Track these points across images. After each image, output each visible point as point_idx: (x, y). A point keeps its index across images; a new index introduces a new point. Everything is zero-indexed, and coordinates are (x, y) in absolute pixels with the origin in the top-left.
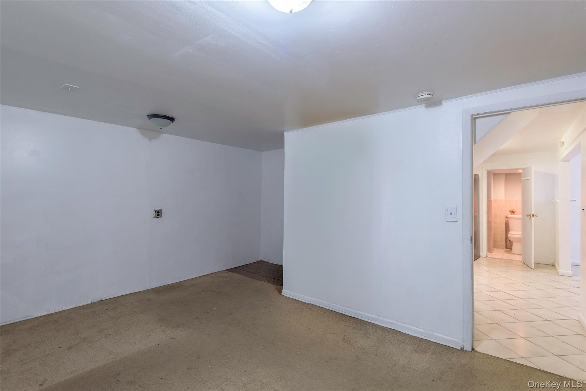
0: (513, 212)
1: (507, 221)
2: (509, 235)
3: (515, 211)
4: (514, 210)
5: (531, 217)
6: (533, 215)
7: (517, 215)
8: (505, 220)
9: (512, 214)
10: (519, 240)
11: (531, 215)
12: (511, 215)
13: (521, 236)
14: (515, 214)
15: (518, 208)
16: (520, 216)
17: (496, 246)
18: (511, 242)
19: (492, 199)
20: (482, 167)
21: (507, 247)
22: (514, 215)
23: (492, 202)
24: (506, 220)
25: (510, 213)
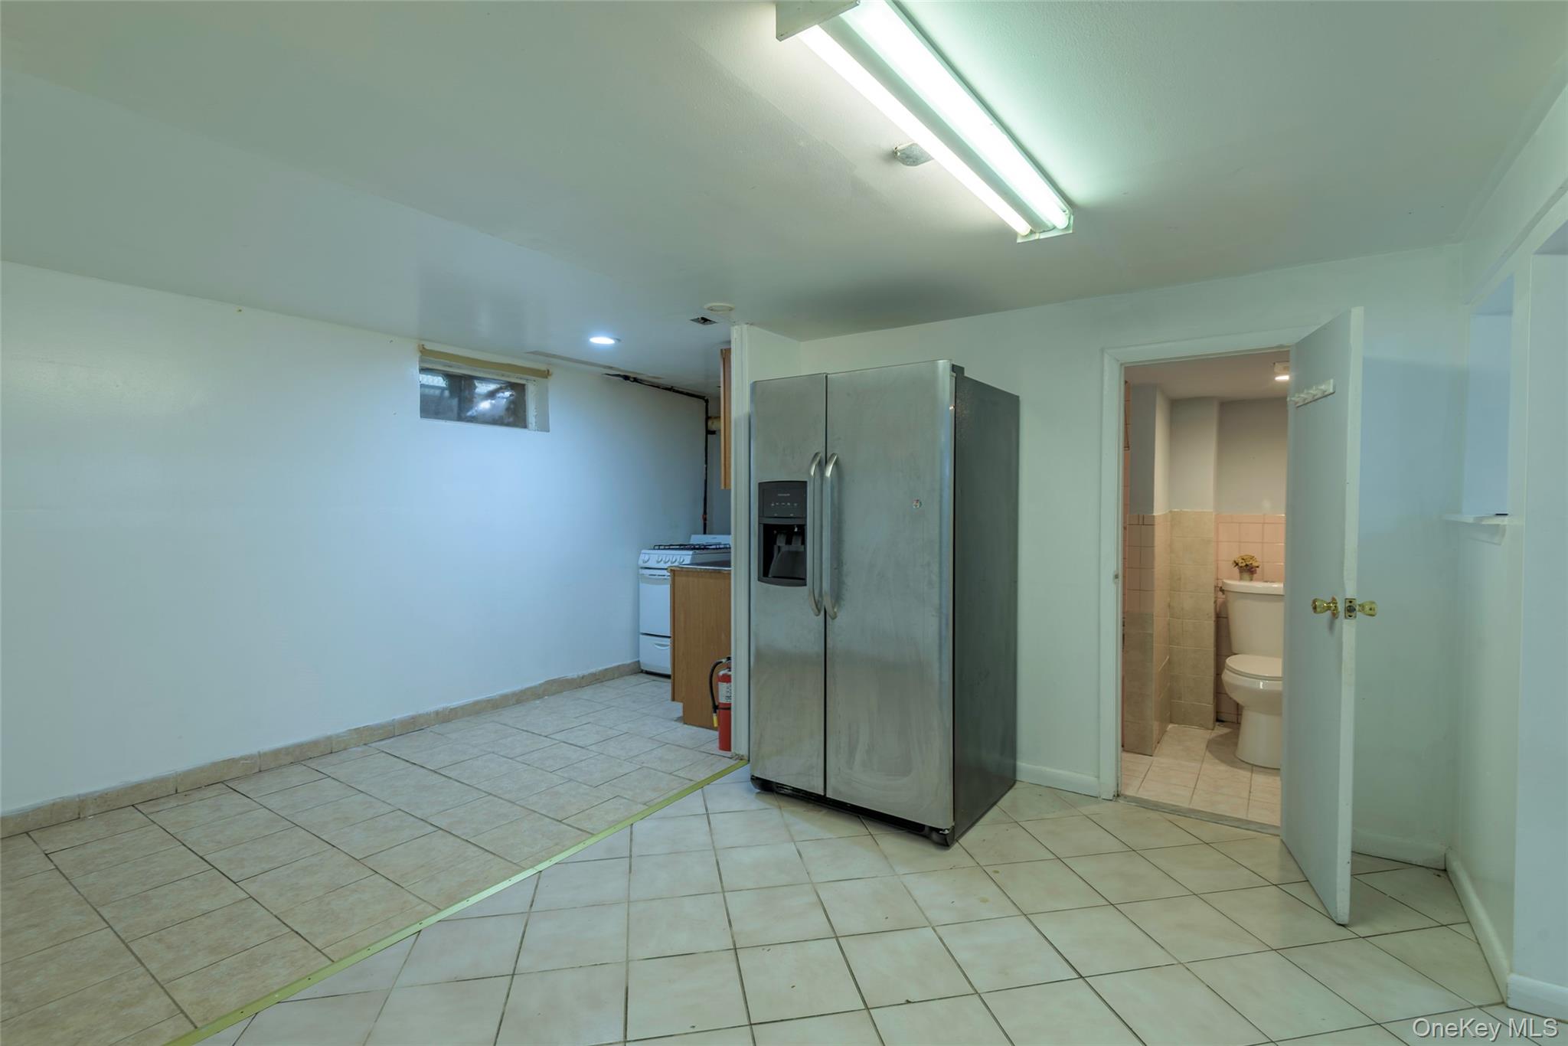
0: (1248, 569)
1: (1225, 604)
2: (1227, 676)
3: (1255, 564)
4: (1252, 558)
5: (1335, 615)
6: (1350, 610)
7: (1266, 582)
8: (1215, 602)
9: (1246, 575)
10: (1271, 703)
11: (1341, 607)
12: (1241, 579)
13: (1278, 686)
14: (1255, 575)
15: (1272, 551)
16: (1277, 587)
17: (1172, 713)
18: (1238, 709)
19: (1159, 509)
20: (1102, 351)
21: (1224, 717)
22: (1251, 580)
23: (1157, 522)
24: (1220, 601)
25: (1236, 570)
